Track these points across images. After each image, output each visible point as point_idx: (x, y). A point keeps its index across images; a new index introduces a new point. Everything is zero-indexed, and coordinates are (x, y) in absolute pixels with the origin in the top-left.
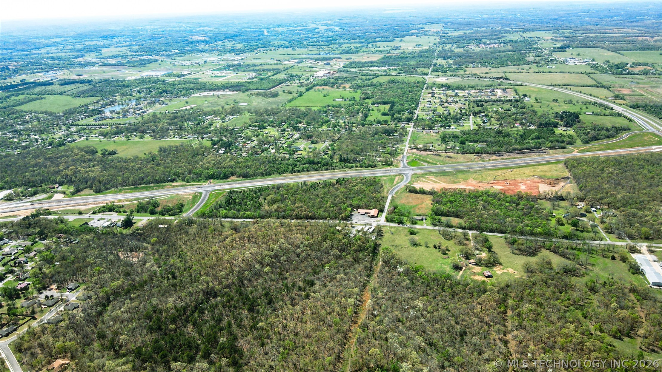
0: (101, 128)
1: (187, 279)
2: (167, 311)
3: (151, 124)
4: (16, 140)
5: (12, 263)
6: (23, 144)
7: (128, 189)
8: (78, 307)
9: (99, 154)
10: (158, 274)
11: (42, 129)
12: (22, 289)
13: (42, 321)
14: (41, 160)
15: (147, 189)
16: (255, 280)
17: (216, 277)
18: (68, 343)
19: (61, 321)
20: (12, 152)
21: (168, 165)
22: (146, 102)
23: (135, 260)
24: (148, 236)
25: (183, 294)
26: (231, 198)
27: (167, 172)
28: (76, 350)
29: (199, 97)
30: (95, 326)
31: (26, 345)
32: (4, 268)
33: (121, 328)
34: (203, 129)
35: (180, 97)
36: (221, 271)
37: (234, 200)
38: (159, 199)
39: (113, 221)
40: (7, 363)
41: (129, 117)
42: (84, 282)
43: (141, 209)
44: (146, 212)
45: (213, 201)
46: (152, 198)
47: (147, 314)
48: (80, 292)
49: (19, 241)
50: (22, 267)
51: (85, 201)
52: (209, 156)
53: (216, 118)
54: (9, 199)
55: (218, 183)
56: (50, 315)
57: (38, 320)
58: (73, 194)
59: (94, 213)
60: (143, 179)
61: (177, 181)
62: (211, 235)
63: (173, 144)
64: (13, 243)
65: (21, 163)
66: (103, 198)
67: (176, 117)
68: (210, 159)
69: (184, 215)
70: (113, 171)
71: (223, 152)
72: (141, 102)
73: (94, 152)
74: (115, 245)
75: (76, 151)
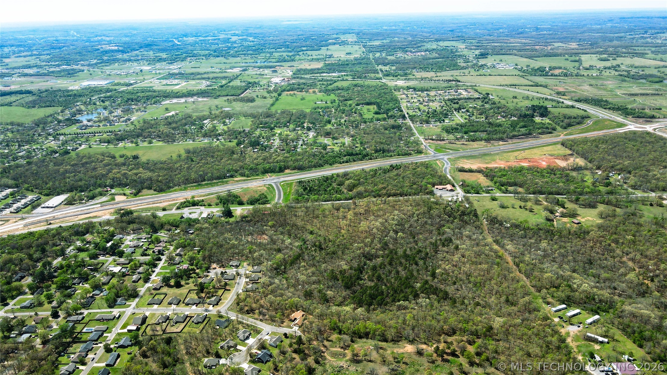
7: (192, 186)
13: (237, 291)
22: (119, 111)
23: (265, 241)
26: (306, 186)
29: (172, 104)
34: (211, 132)
35: (152, 104)
39: (208, 213)
41: (116, 124)
42: (240, 260)
43: (226, 201)
44: (234, 203)
45: (290, 190)
48: (248, 268)
49: (133, 235)
53: (215, 122)
54: (68, 203)
55: (278, 176)
56: (240, 286)
57: (233, 291)
58: (136, 195)
59: (178, 208)
60: (203, 176)
61: (236, 177)
64: (129, 238)
67: (170, 123)
69: (275, 203)
72: (112, 110)
75: (98, 157)
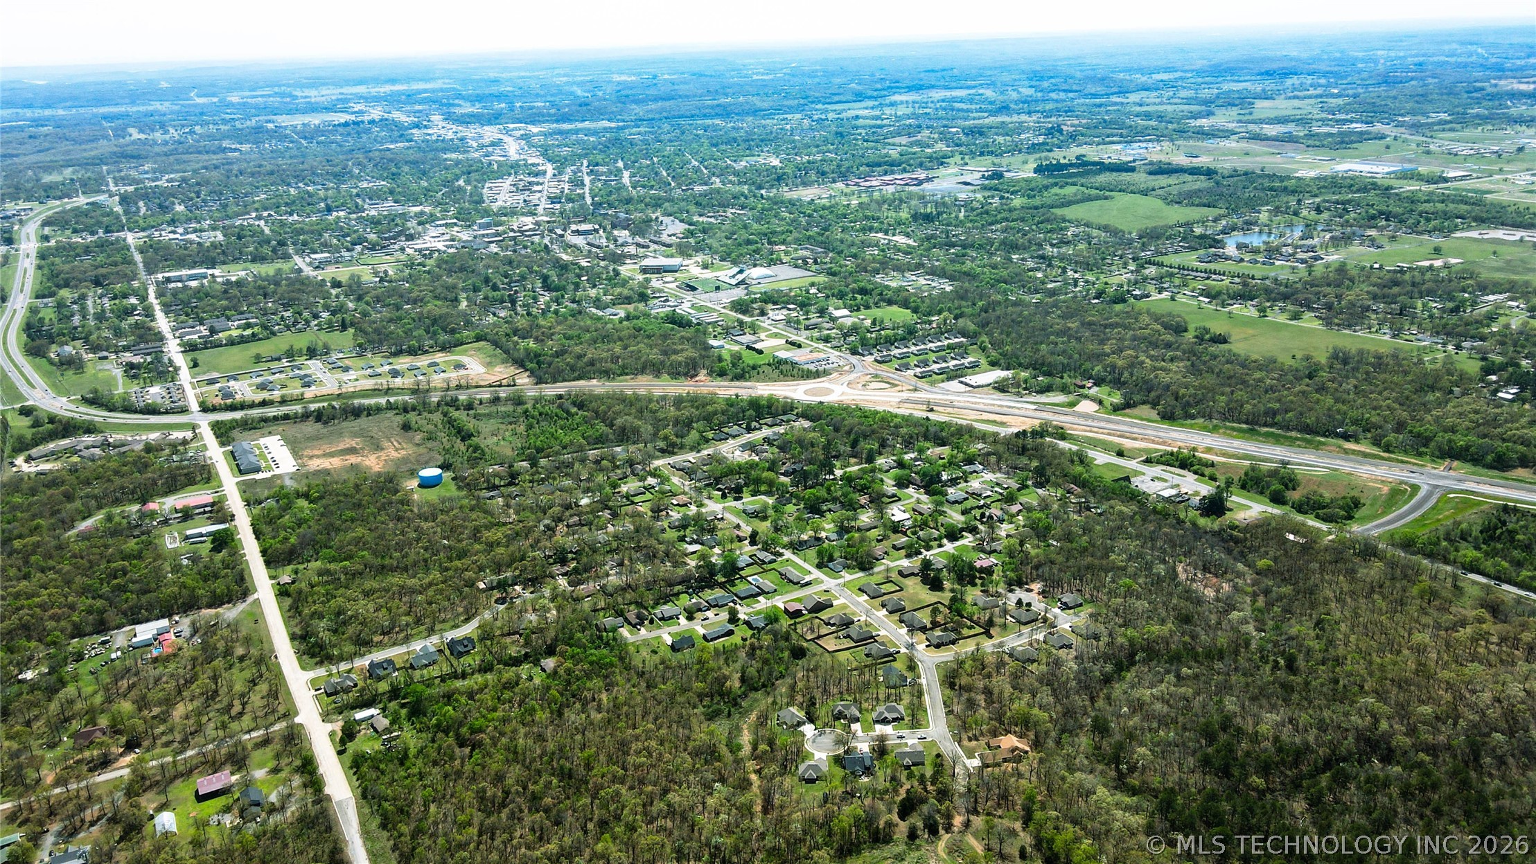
0: (1208, 278)
1: (1322, 685)
2: (1255, 738)
3: (1329, 290)
4: (1040, 275)
5: (977, 513)
6: (1049, 286)
7: (1233, 429)
8: (1069, 647)
9: (1190, 336)
10: (1253, 646)
11: (1091, 261)
12: (982, 570)
13: (1001, 645)
14: (1073, 325)
15: (1277, 440)
16: (1518, 767)
17: (1402, 711)
18: (1036, 711)
19: (1033, 661)
20: (1027, 298)
21: (1345, 396)
22: (1328, 236)
23: (1210, 593)
24: (1252, 549)
25: (1304, 718)
26: (1504, 523)
27: (1338, 412)
28: (1047, 733)
29: (1475, 240)
30: (1092, 700)
31: (964, 680)
32: (962, 518)
33: (1142, 729)
34: (1467, 324)
35: (1421, 233)
36: (1422, 702)
37: (1512, 533)
38: (1300, 471)
39: (1184, 490)
40: (926, 698)
41: (1278, 263)
42: (1093, 600)
43: (1253, 482)
44: (1262, 493)
45: (1447, 517)
46: (1285, 463)
47: (1207, 725)
48: (1081, 618)
49: (998, 475)
50: (992, 528)
51: (1135, 430)
52: (1466, 399)
53: (1515, 304)
54: (1001, 387)
55: (1473, 474)
56: (1017, 641)
57: (995, 641)
58: (1116, 409)
59: (1148, 461)
60: (1274, 413)
61: (1357, 441)
62: (1418, 602)
63: (1372, 348)
64: (989, 476)
65: (1037, 321)
66: (1174, 435)
67: (1396, 283)
68: (1468, 408)
69: (1356, 528)
70: (1210, 380)
71: (1510, 397)
72: (1315, 233)
73: (1180, 329)
74: (1174, 546)
75: (1145, 319)
